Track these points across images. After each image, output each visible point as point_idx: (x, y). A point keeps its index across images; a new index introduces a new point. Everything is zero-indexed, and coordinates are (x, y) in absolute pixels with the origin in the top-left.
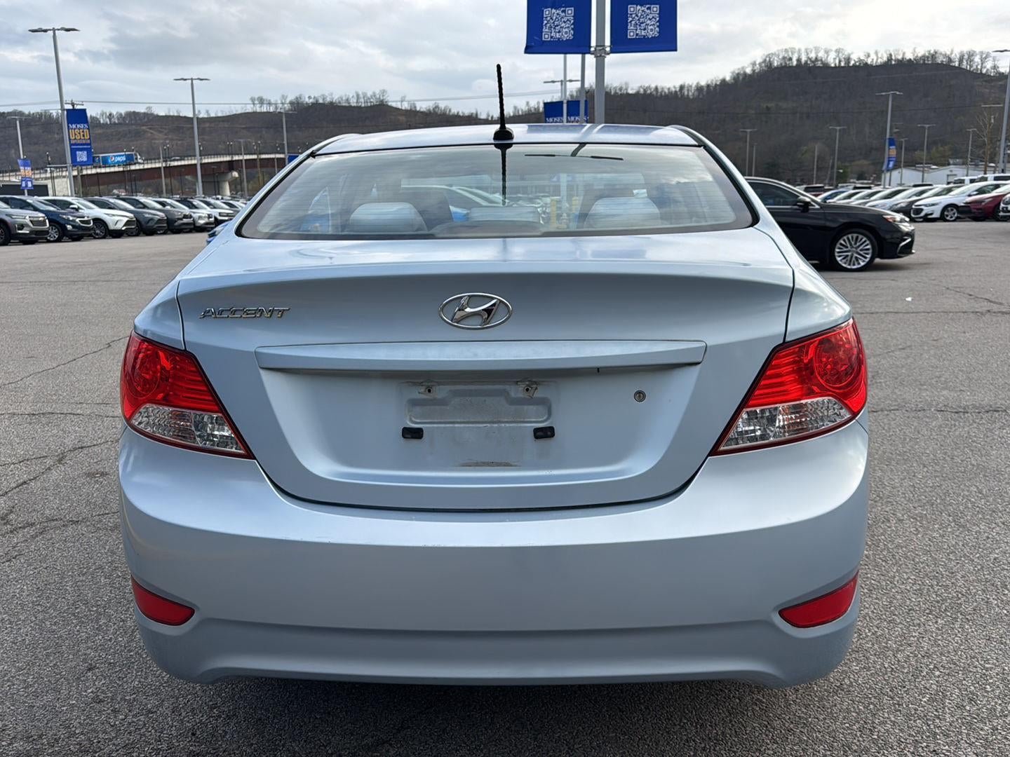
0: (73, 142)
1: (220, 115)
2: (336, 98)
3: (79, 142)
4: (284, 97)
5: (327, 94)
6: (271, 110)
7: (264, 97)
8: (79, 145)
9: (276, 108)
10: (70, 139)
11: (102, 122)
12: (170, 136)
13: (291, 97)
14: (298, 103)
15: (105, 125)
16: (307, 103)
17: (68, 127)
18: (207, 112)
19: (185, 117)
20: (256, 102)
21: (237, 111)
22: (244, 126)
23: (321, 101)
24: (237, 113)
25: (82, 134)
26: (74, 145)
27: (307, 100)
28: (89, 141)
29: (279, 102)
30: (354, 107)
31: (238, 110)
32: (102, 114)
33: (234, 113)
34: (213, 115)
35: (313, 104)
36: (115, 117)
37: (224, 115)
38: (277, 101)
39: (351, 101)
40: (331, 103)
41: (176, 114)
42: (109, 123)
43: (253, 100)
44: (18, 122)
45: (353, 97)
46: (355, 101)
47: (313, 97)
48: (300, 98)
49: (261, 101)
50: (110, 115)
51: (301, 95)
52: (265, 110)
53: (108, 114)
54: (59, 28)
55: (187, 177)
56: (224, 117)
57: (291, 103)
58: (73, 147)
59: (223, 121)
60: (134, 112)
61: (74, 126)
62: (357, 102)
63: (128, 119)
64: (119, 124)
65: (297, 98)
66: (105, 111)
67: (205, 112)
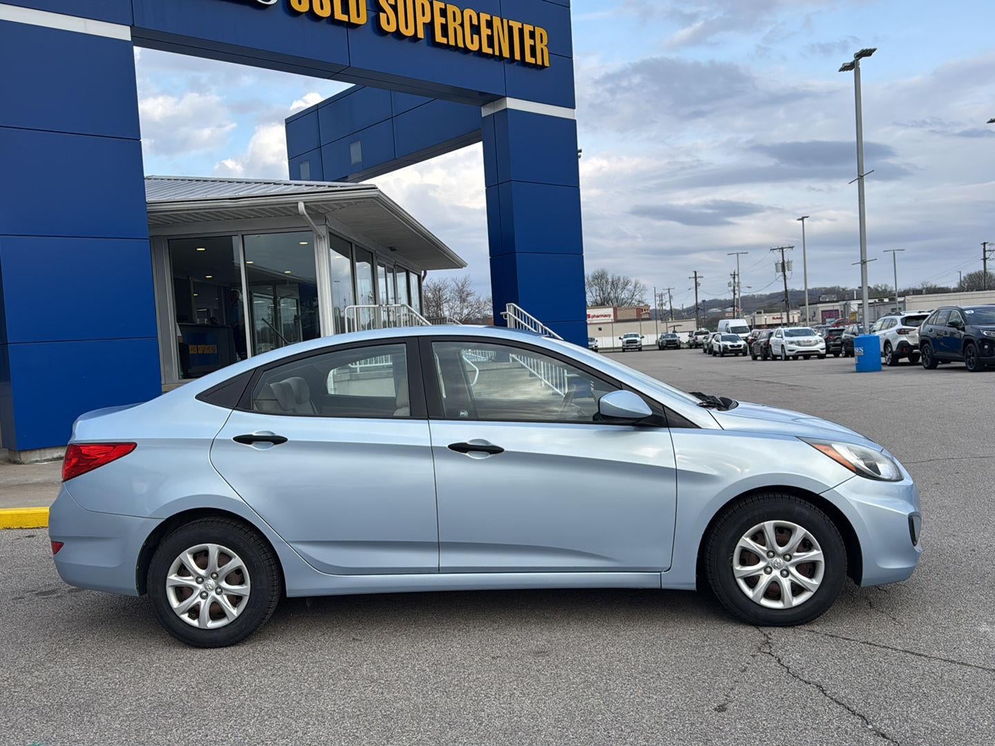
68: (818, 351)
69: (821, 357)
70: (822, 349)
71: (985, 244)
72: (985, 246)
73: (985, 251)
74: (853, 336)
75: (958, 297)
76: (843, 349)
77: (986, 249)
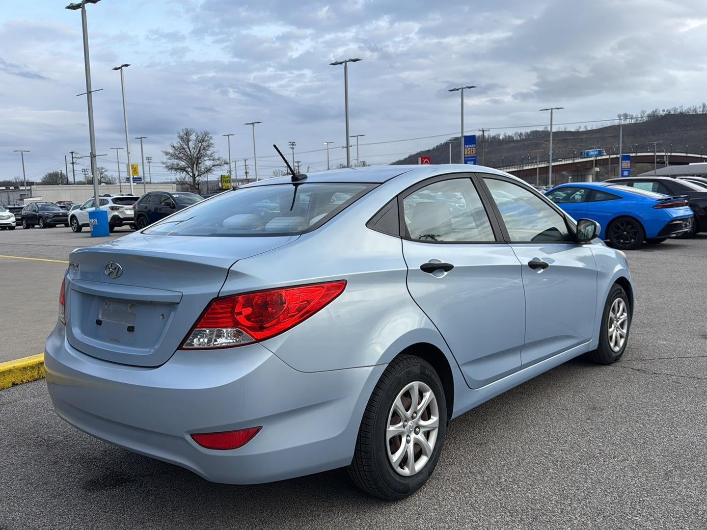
0: (466, 156)
1: (594, 128)
2: (685, 109)
3: (469, 156)
4: (643, 112)
5: (678, 107)
6: (633, 122)
7: (628, 113)
8: (470, 157)
9: (637, 120)
10: (465, 154)
11: (515, 139)
12: (558, 145)
13: (649, 111)
14: (654, 116)
15: (517, 141)
16: (661, 115)
17: (465, 147)
18: (585, 127)
19: (570, 132)
20: (622, 118)
21: (606, 125)
22: (611, 135)
23: (673, 113)
24: (607, 126)
25: (472, 150)
26: (467, 157)
27: (661, 113)
28: (475, 155)
29: (639, 116)
30: (700, 114)
31: (609, 124)
32: (515, 134)
33: (605, 126)
34: (589, 129)
35: (666, 115)
36: (524, 135)
37: (598, 128)
38: (638, 115)
39: (698, 111)
40: (681, 114)
41: (563, 130)
42: (519, 139)
43: (619, 116)
44: (450, 144)
45: (700, 107)
46: (701, 110)
47: (666, 110)
48: (656, 112)
49: (626, 116)
50: (521, 134)
51: (657, 109)
52: (628, 122)
53: (519, 134)
54: (465, 87)
55: (563, 173)
56: (597, 129)
57: (649, 116)
58: (466, 159)
59: (596, 132)
60: (536, 131)
61: (468, 146)
62: (703, 111)
63: (532, 135)
64: (526, 139)
65: (653, 112)
66: (517, 132)
67: (584, 127)
68: (10, 224)
69: (11, 228)
70: (13, 222)
71: (72, 152)
72: (72, 154)
73: (73, 158)
74: (34, 213)
75: (68, 188)
76: (24, 222)
77: (74, 157)
